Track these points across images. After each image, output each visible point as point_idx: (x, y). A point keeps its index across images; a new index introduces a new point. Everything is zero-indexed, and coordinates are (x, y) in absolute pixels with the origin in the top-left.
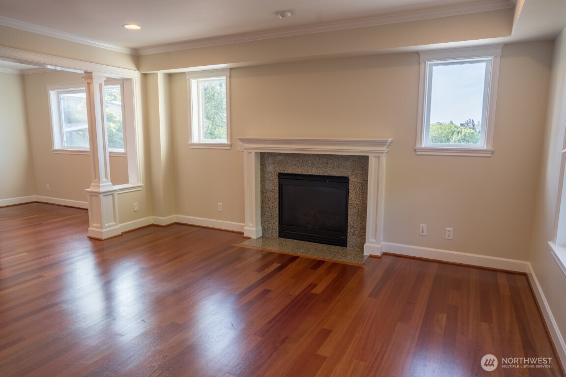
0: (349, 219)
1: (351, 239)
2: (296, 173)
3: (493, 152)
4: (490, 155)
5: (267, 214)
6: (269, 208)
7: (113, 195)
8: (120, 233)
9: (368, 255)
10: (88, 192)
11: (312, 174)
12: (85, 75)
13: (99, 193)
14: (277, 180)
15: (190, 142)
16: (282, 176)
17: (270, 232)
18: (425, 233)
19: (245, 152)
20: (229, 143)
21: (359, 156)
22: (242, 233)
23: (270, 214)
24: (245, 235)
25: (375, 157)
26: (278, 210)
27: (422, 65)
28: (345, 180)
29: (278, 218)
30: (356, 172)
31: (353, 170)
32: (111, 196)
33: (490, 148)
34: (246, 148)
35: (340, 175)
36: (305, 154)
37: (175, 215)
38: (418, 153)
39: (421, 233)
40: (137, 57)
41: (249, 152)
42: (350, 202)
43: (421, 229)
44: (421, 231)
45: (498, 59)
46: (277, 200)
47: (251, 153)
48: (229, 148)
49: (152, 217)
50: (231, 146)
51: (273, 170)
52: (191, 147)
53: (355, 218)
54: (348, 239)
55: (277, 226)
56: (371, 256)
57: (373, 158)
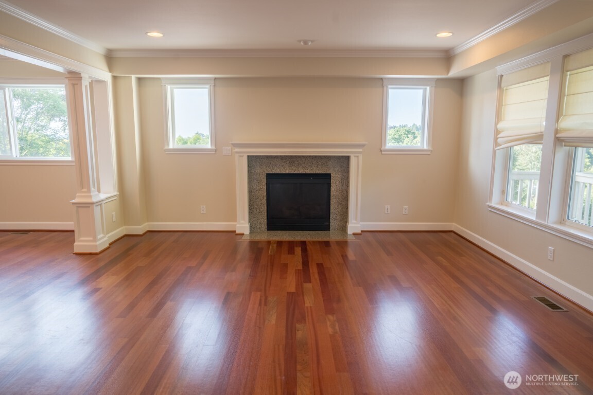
0: (332, 207)
1: (334, 223)
2: (284, 172)
3: (432, 151)
4: (429, 153)
5: (255, 211)
6: (257, 205)
7: (101, 205)
8: (107, 245)
9: (352, 233)
10: (74, 203)
11: (298, 172)
12: (68, 76)
13: (93, 203)
14: (265, 180)
15: (166, 148)
16: (270, 176)
17: (258, 227)
18: (389, 212)
19: (237, 155)
20: (214, 148)
21: (339, 156)
22: (235, 232)
23: (258, 210)
24: (238, 232)
25: (355, 156)
26: (265, 206)
27: (385, 88)
28: (328, 176)
29: (266, 214)
30: (336, 169)
31: (334, 168)
32: (99, 206)
33: (431, 148)
34: (237, 152)
35: (323, 173)
36: (292, 156)
37: (146, 224)
38: (383, 153)
39: (386, 213)
40: (110, 58)
41: (240, 156)
42: (332, 194)
43: (386, 209)
44: (386, 210)
45: (434, 88)
46: (265, 198)
47: (243, 156)
48: (214, 153)
49: (124, 227)
50: (216, 151)
51: (262, 172)
52: (167, 153)
53: (336, 206)
54: (331, 224)
55: (266, 221)
56: (354, 234)
57: (354, 158)
